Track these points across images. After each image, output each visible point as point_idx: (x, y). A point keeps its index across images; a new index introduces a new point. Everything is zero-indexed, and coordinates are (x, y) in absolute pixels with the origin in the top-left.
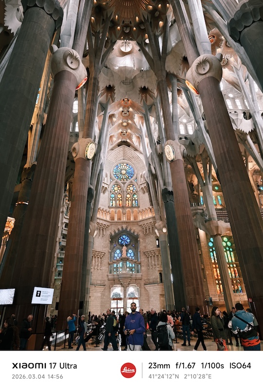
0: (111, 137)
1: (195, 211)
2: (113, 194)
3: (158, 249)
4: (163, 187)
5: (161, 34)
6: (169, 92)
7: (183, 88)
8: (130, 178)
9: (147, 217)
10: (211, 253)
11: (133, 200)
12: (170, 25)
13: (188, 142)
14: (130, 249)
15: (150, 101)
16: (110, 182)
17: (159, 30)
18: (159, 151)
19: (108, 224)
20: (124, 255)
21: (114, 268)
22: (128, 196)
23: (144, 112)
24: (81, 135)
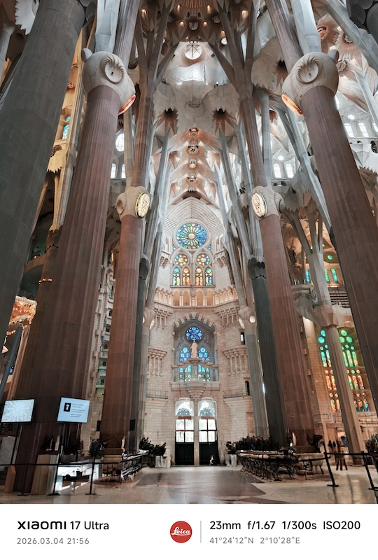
0: (173, 185)
1: (297, 292)
2: (176, 267)
3: (244, 346)
4: (249, 257)
5: (245, 30)
6: (257, 116)
7: (278, 109)
8: (200, 244)
9: (227, 300)
10: (323, 354)
11: (206, 276)
12: (258, 15)
13: (286, 189)
14: (203, 347)
15: (229, 130)
16: (172, 250)
17: (242, 24)
18: (244, 204)
19: (171, 310)
20: (194, 356)
21: (180, 373)
22: (199, 270)
23: (221, 147)
24: (128, 183)
